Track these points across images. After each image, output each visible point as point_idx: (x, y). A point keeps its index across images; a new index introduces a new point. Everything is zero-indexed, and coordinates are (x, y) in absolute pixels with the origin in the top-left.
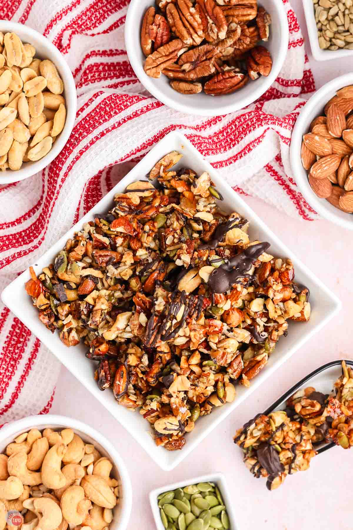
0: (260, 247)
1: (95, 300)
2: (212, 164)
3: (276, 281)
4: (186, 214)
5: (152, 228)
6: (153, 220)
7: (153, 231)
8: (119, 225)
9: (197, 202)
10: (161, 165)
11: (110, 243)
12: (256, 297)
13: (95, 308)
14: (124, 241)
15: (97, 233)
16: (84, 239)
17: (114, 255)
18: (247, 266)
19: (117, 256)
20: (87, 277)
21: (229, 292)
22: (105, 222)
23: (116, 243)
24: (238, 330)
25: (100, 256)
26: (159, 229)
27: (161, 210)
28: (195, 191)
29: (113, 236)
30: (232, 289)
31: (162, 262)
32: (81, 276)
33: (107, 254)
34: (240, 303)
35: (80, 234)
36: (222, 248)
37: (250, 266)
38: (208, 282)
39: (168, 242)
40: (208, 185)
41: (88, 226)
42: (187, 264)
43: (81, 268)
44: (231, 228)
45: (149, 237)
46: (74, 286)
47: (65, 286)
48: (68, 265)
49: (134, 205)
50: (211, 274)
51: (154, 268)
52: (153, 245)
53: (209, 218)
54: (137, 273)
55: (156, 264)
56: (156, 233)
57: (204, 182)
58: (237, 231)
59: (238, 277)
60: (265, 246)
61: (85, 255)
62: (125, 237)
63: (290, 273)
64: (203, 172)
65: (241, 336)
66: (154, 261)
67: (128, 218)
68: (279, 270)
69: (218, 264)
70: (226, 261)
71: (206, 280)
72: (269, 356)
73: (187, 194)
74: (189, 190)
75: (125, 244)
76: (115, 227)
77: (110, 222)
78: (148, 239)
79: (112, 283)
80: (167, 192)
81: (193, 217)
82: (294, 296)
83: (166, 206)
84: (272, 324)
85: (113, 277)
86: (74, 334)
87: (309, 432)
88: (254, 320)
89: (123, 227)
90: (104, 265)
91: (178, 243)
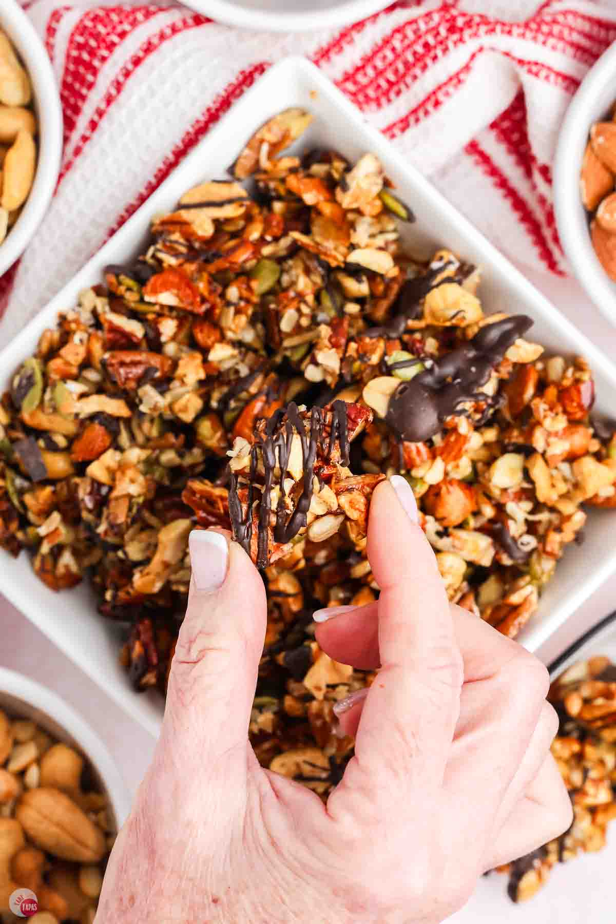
0: (508, 326)
1: (112, 473)
2: (384, 132)
3: (551, 409)
4: (325, 254)
5: (245, 294)
6: (246, 275)
7: (248, 301)
8: (166, 287)
9: (352, 226)
10: (262, 141)
11: (146, 335)
12: (504, 450)
13: (115, 494)
14: (180, 327)
15: (114, 310)
16: (82, 327)
17: (155, 361)
18: (480, 374)
19: (162, 365)
20: (93, 417)
21: (437, 439)
22: (129, 282)
23: (158, 334)
24: (462, 534)
25: (122, 364)
26: (264, 295)
27: (266, 251)
28: (346, 200)
29: (151, 317)
30: (448, 431)
31: (273, 375)
32: (77, 415)
33: (137, 358)
34: (464, 468)
35: (71, 316)
36: (418, 336)
37: (487, 373)
38: (386, 417)
39: (286, 325)
40: (377, 184)
41: (92, 295)
42: (332, 374)
43: (75, 397)
44: (438, 286)
45: (238, 316)
46: (61, 441)
47: (41, 443)
48: (44, 391)
49: (200, 239)
50: (392, 396)
51: (253, 389)
52: (249, 336)
53: (383, 264)
54: (214, 404)
55: (259, 379)
56: (255, 305)
57: (367, 176)
58: (451, 290)
59: (459, 400)
60: (522, 324)
61: (86, 364)
62: (183, 316)
63: (585, 389)
64: (362, 154)
65: (470, 546)
66: (253, 372)
67: (185, 271)
68: (558, 384)
69: (410, 373)
70: (429, 364)
71: (382, 413)
72: (540, 595)
73: (327, 209)
74: (333, 200)
75: (182, 336)
76: (155, 292)
77: (142, 282)
78: (237, 321)
79: (154, 432)
80: (278, 206)
81: (345, 263)
82: (595, 446)
83: (276, 239)
84: (544, 516)
85: (156, 414)
86: (67, 559)
87: (602, 762)
88: (500, 508)
89: (175, 291)
90: (132, 384)
91: (309, 329)
